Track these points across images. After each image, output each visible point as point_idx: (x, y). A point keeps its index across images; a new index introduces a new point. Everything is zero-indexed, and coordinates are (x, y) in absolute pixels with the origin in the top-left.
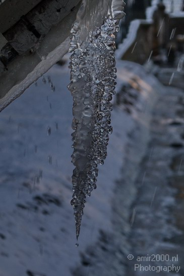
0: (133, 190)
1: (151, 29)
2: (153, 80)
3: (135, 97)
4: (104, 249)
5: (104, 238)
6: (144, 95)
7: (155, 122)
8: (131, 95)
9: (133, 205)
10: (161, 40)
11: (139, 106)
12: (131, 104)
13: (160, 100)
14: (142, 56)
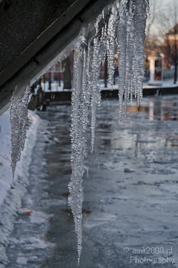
0: (30, 160)
1: (37, 97)
2: (38, 117)
3: (30, 123)
4: (19, 182)
5: (19, 178)
6: (34, 122)
7: (38, 133)
8: (29, 123)
9: (30, 165)
10: (40, 101)
11: (32, 126)
12: (29, 126)
13: (40, 124)
14: (33, 107)
